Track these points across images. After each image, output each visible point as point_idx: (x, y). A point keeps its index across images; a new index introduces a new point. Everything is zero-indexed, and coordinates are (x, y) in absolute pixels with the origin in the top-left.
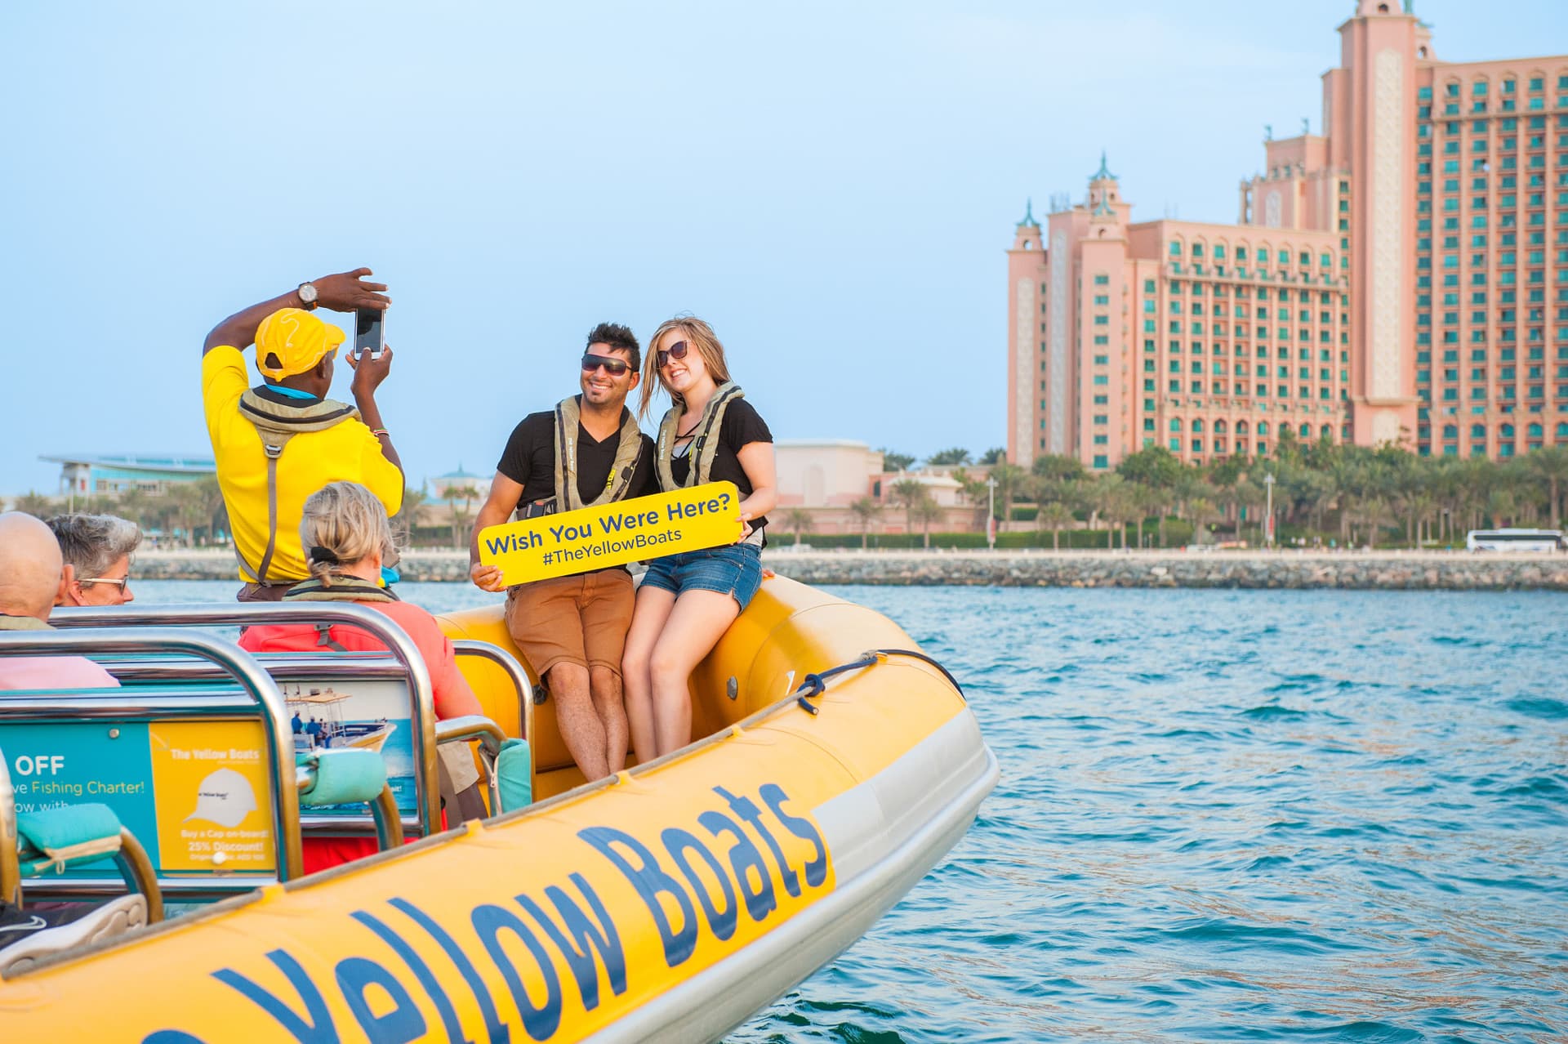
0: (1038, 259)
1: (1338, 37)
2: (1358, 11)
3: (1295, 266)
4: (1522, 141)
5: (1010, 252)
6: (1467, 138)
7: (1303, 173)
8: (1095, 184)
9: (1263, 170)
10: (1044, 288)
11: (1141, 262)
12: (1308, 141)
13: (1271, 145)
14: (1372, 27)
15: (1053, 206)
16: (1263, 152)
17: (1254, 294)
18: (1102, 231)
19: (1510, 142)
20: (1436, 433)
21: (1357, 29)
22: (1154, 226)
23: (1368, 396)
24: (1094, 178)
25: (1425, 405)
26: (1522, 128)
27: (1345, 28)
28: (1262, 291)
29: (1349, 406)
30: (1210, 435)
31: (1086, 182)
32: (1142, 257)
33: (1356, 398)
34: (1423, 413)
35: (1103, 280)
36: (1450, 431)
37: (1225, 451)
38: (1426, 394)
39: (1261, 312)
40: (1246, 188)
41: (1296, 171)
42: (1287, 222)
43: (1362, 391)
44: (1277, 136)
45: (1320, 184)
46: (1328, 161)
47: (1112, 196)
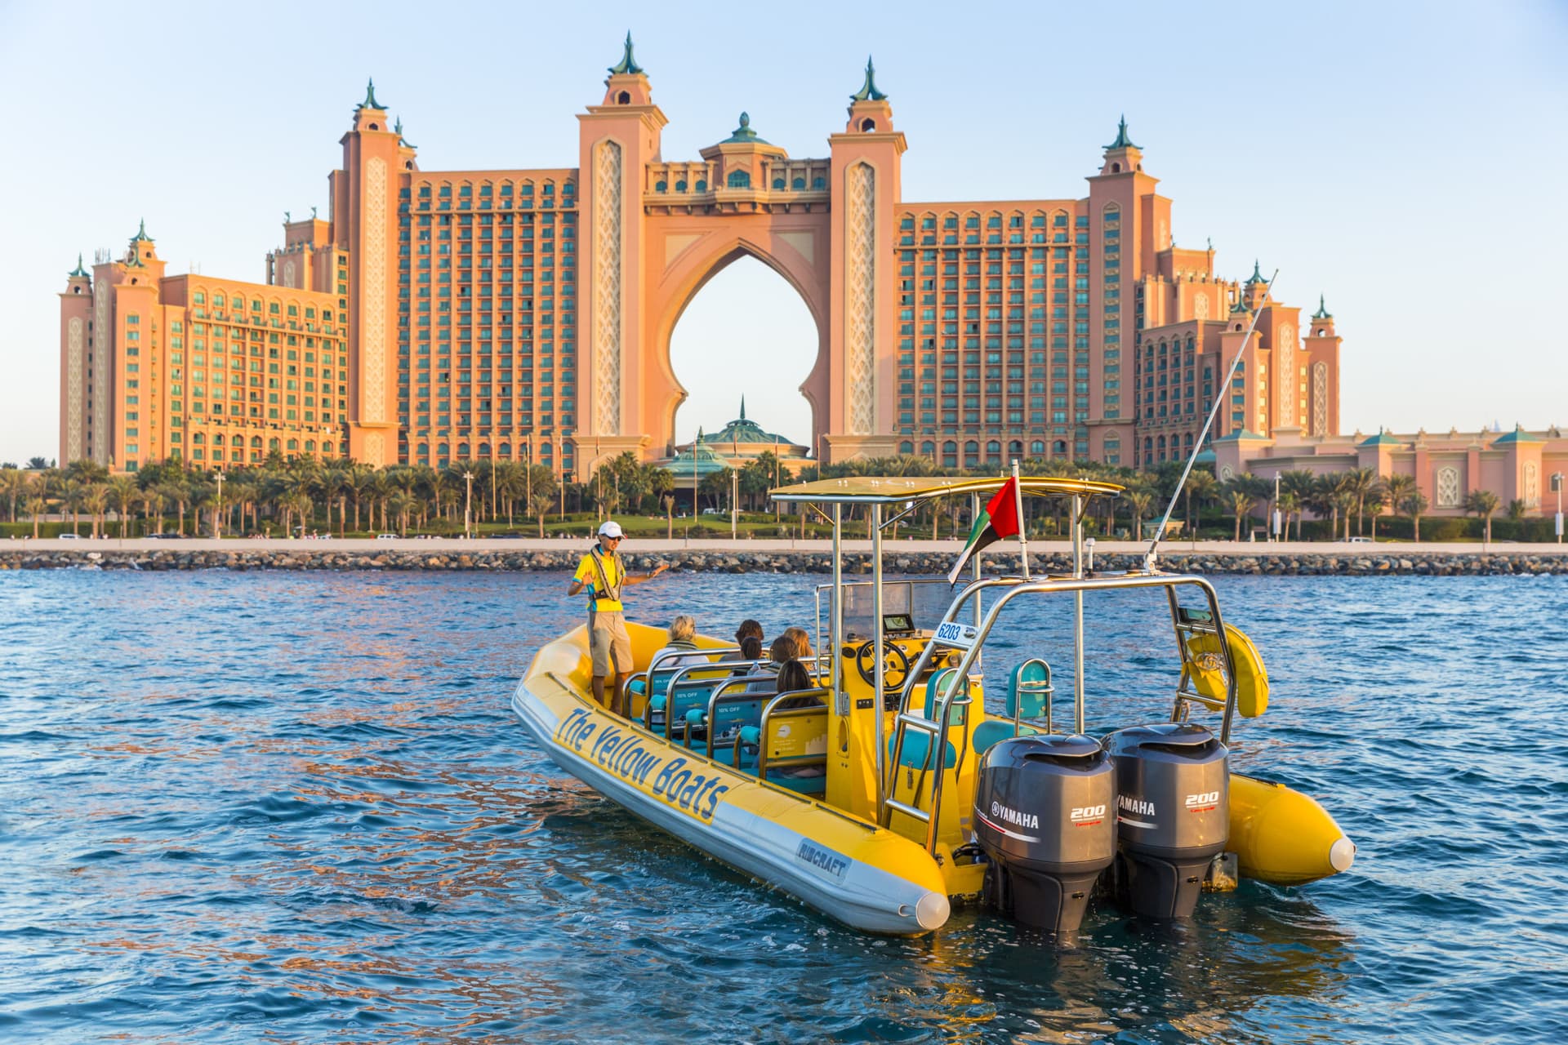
0: (86, 301)
1: (341, 147)
2: (355, 127)
3: (302, 318)
4: (476, 232)
5: (61, 295)
6: (436, 229)
7: (312, 249)
8: (134, 243)
9: (282, 246)
10: (91, 326)
11: (169, 308)
12: (316, 224)
13: (288, 226)
14: (364, 141)
15: (97, 259)
16: (283, 231)
17: (267, 338)
18: (134, 281)
19: (467, 231)
20: (413, 450)
21: (352, 140)
22: (182, 280)
23: (360, 421)
24: (135, 240)
25: (404, 429)
26: (476, 221)
27: (345, 141)
28: (274, 337)
29: (346, 428)
30: (230, 448)
31: (129, 242)
32: (169, 304)
33: (351, 423)
34: (402, 434)
35: (134, 319)
36: (424, 448)
37: (242, 460)
38: (405, 420)
39: (273, 352)
40: (270, 259)
41: (307, 246)
42: (299, 284)
43: (356, 417)
44: (293, 220)
45: (324, 256)
46: (331, 240)
47: (148, 255)
